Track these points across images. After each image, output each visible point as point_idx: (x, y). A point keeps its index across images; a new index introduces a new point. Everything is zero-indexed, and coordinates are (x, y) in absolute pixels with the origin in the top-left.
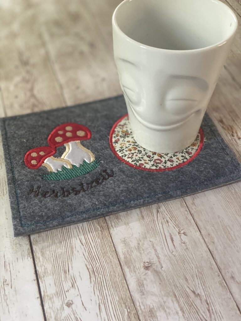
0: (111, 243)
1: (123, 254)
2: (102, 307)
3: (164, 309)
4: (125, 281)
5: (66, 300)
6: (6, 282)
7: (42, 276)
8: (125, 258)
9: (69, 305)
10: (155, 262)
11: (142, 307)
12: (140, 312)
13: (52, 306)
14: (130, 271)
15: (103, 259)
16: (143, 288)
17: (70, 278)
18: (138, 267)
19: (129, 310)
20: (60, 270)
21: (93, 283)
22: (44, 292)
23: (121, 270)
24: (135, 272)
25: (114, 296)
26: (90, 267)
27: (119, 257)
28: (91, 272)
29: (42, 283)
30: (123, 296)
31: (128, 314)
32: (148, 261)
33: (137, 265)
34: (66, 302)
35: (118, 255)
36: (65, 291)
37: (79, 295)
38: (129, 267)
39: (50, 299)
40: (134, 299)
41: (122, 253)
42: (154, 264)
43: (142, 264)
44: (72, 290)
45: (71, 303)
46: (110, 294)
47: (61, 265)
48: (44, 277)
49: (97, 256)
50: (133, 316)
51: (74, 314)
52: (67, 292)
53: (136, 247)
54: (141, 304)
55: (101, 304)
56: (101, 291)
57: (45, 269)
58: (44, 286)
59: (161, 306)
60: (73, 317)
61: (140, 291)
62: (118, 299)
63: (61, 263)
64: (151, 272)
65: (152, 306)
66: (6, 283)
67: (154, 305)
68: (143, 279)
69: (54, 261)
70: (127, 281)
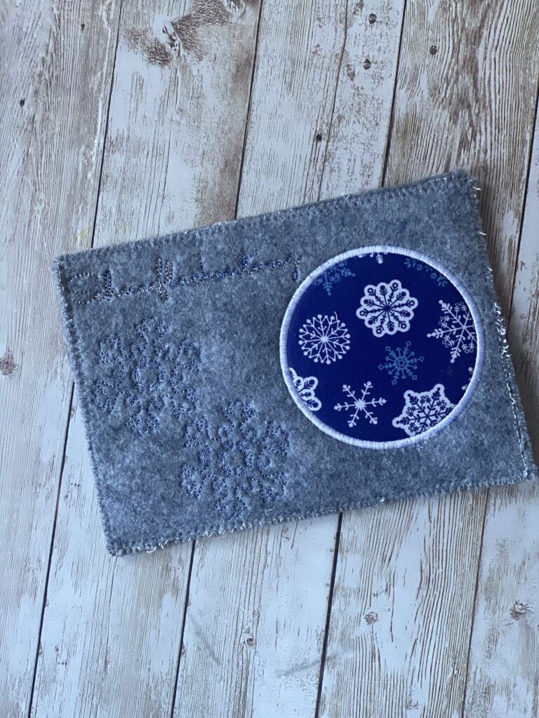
0: (478, 540)
1: (490, 570)
2: (419, 647)
3: (508, 694)
4: (470, 622)
5: (368, 608)
6: (286, 532)
7: (346, 549)
8: (489, 579)
9: (370, 619)
10: (533, 610)
11: (478, 677)
12: (471, 683)
13: (343, 609)
14: (487, 608)
15: (451, 564)
16: (494, 647)
17: (389, 573)
18: (502, 606)
19: (456, 672)
20: (376, 551)
21: (420, 600)
22: (340, 578)
23: (473, 599)
24: (494, 612)
25: (444, 638)
26: (426, 568)
27: (480, 574)
28: (423, 578)
29: (342, 561)
30: (458, 645)
31: (452, 677)
32: (524, 603)
33: (503, 603)
34: (367, 612)
35: (480, 569)
36: (373, 592)
37: (391, 610)
38: (488, 599)
39: (345, 596)
40: (471, 659)
41: (488, 567)
42: (531, 612)
43: (511, 605)
44: (383, 596)
45: (375, 618)
46: (438, 633)
47: (382, 541)
48: (347, 551)
49: (445, 553)
50: (458, 685)
51: (372, 639)
52: (375, 595)
53: (517, 568)
54: (478, 670)
55: (418, 642)
56: (427, 619)
57: (355, 538)
58: (344, 569)
59: (507, 687)
60: (369, 643)
61: (487, 649)
62: (447, 645)
63: (382, 539)
64: (519, 625)
65: (492, 683)
66: (285, 536)
67: (497, 682)
68: (500, 632)
69: (374, 529)
70: (475, 622)
